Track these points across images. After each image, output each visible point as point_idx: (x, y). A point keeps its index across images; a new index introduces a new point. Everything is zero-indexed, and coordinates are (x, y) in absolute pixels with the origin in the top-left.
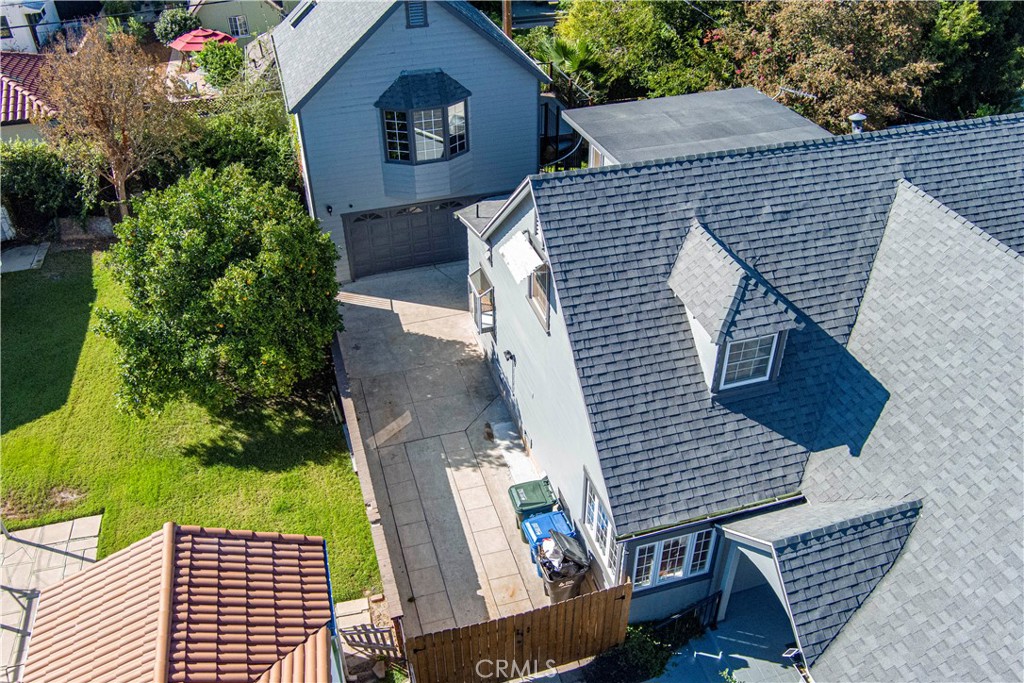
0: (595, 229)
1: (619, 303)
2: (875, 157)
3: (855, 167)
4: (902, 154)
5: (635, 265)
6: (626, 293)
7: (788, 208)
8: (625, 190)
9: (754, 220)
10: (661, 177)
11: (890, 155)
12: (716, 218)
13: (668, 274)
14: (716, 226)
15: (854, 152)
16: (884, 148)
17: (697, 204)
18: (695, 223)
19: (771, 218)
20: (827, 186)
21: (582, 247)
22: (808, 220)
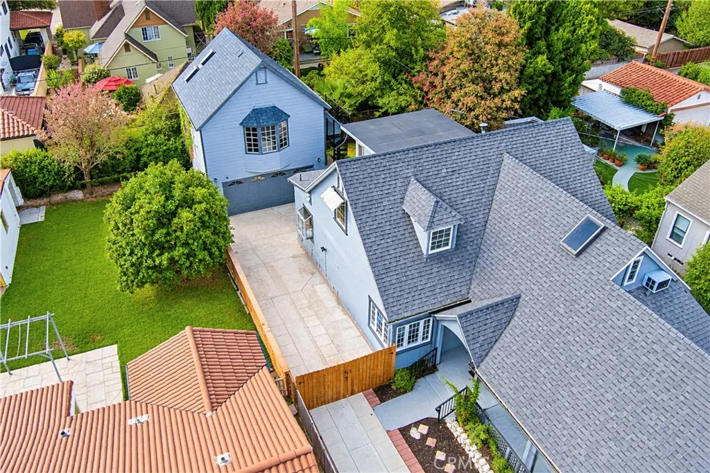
0: (367, 183)
1: (381, 217)
2: (492, 143)
3: (484, 149)
4: (505, 141)
5: (387, 199)
6: (384, 212)
7: (454, 169)
8: (379, 165)
9: (439, 176)
10: (395, 158)
11: (499, 142)
12: (422, 176)
13: (402, 203)
14: (422, 179)
15: (482, 141)
16: (496, 139)
17: (412, 170)
18: (412, 179)
19: (446, 174)
20: (471, 158)
21: (363, 192)
22: (464, 174)
